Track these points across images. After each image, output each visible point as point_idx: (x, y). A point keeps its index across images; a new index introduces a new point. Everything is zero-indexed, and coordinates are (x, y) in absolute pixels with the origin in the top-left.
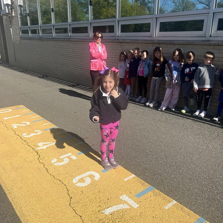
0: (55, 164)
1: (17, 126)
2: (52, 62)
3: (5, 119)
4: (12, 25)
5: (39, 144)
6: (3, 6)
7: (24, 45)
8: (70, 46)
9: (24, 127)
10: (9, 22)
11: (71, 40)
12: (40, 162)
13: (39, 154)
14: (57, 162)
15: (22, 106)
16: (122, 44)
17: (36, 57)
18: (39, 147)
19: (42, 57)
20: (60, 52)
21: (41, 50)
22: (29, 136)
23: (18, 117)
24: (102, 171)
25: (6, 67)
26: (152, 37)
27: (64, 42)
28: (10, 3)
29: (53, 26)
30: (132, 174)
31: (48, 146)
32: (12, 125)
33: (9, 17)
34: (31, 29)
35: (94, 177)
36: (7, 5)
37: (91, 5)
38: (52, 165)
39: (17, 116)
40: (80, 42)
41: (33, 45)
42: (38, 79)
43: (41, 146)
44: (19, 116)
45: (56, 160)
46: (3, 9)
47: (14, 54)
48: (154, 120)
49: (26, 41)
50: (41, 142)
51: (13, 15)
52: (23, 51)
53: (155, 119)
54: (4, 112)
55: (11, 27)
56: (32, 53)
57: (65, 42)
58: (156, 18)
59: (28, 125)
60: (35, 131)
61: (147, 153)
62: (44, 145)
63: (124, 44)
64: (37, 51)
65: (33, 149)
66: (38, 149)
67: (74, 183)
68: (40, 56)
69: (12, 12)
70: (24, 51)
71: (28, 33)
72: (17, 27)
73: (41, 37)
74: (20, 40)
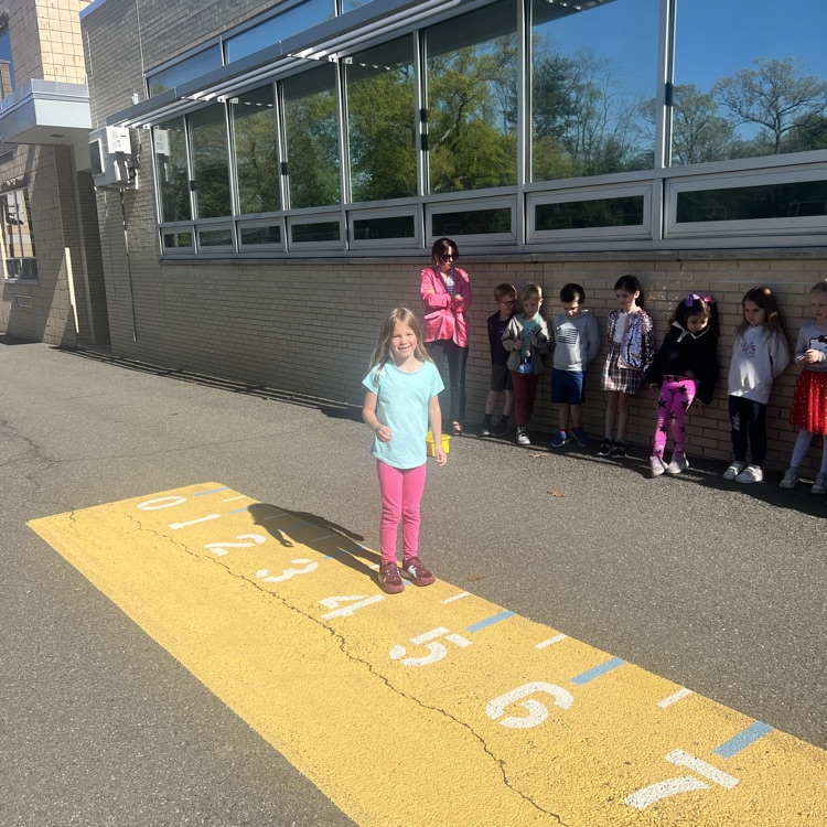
0: (405, 662)
1: (224, 548)
2: (280, 336)
3: (175, 526)
4: (132, 219)
5: (324, 602)
6: (105, 159)
7: (171, 285)
8: (347, 280)
10: (120, 211)
11: (351, 261)
12: (350, 658)
13: (337, 633)
14: (407, 656)
15: (211, 485)
16: (539, 267)
17: (217, 323)
18: (327, 610)
19: (239, 320)
20: (309, 304)
21: (239, 299)
22: (281, 578)
23: (215, 520)
24: (574, 680)
25: (103, 361)
26: (651, 240)
27: (326, 268)
28: (127, 150)
29: (286, 217)
30: (677, 685)
31: (356, 606)
32: (208, 546)
33: (121, 194)
34: (200, 230)
35: (553, 698)
36: (120, 156)
37: (425, 148)
38: (394, 664)
39: (209, 517)
40: (387, 268)
41: (207, 282)
42: (228, 395)
43: (332, 607)
44: (218, 516)
45: (403, 651)
46: (103, 171)
47: (132, 320)
48: (694, 516)
49: (180, 270)
50: (328, 595)
51: (137, 187)
52: (167, 303)
53: (693, 512)
54: (159, 507)
55: (126, 227)
56: (203, 311)
57: (331, 268)
58: (664, 180)
59: (262, 545)
60: (294, 562)
61: (705, 619)
62: (343, 604)
63: (547, 267)
64: (223, 303)
65: (310, 617)
66: (327, 616)
67: (493, 717)
68: (233, 319)
69: (133, 178)
70: (172, 303)
71: (190, 244)
72: (150, 227)
73: (240, 256)
74: (159, 266)
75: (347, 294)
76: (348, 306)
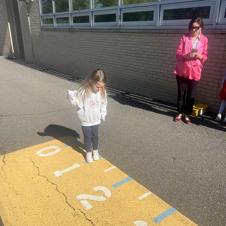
4: (31, 13)
7: (45, 38)
8: (118, 39)
10: (27, 10)
11: (121, 31)
17: (63, 53)
19: (71, 53)
25: (21, 64)
27: (109, 33)
29: (92, 12)
33: (27, 3)
34: (56, 17)
39: (75, 166)
41: (59, 37)
47: (32, 50)
49: (49, 33)
51: (32, 0)
52: (44, 45)
55: (29, 16)
56: (58, 48)
57: (111, 33)
64: (65, 46)
68: (69, 52)
70: (46, 45)
71: (53, 23)
72: (37, 15)
73: (72, 28)
74: (41, 31)
75: (118, 45)
76: (118, 50)
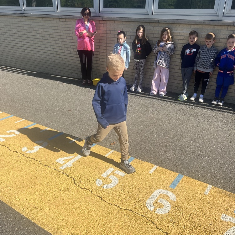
1: (2, 138)
5: (58, 161)
9: (14, 137)
11: (26, 15)
12: (81, 188)
13: (69, 176)
14: (103, 184)
16: (105, 22)
18: (61, 165)
24: (170, 186)
26: (148, 14)
30: (206, 184)
31: (73, 161)
35: (168, 196)
38: (100, 189)
43: (62, 163)
45: (101, 181)
50: (58, 157)
57: (17, 17)
59: (19, 135)
62: (66, 161)
63: (108, 22)
65: (54, 169)
66: (62, 168)
67: (152, 210)
